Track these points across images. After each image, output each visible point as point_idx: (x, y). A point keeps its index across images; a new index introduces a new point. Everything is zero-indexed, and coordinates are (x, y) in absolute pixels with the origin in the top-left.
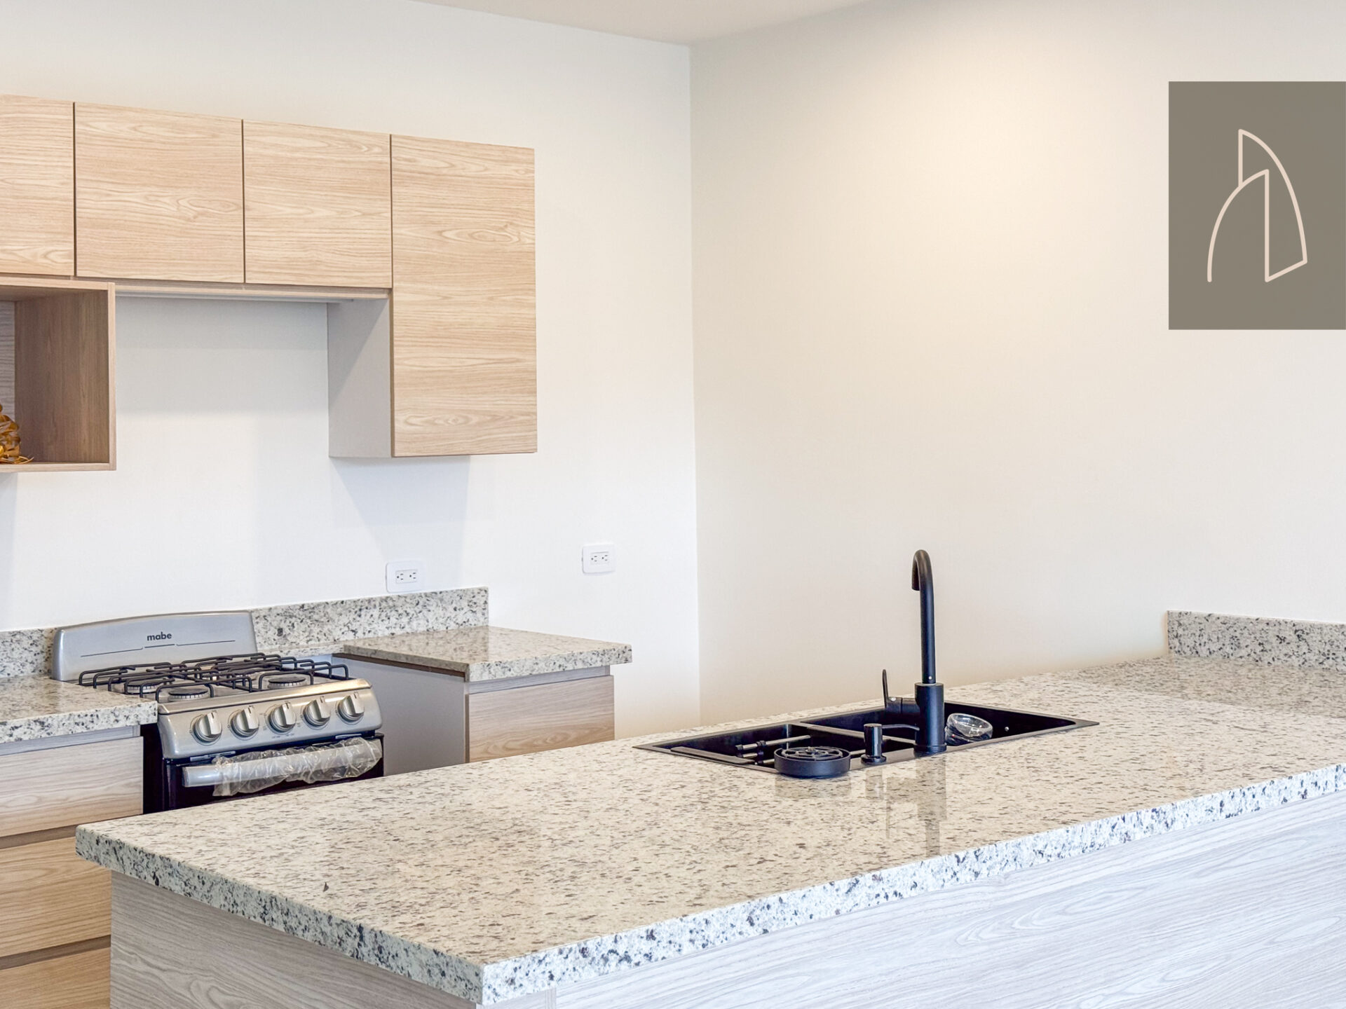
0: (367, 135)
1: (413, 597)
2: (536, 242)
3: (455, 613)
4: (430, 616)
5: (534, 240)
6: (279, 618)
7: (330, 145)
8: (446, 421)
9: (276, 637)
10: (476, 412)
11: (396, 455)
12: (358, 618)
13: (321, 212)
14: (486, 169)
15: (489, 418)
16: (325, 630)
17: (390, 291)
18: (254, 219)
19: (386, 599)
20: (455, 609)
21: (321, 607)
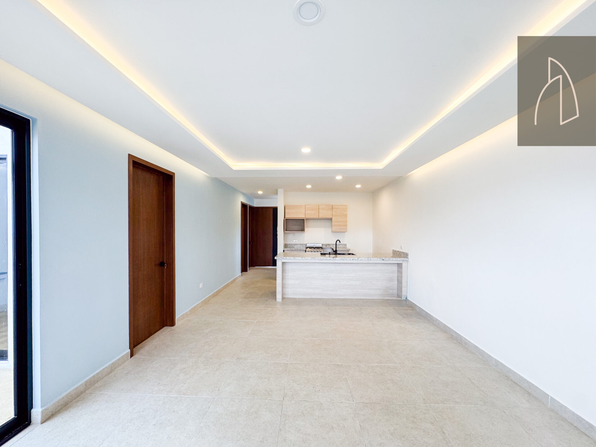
0: (330, 205)
5: (347, 213)
7: (326, 206)
8: (338, 229)
10: (341, 228)
13: (326, 212)
14: (342, 207)
17: (332, 218)
18: (320, 213)
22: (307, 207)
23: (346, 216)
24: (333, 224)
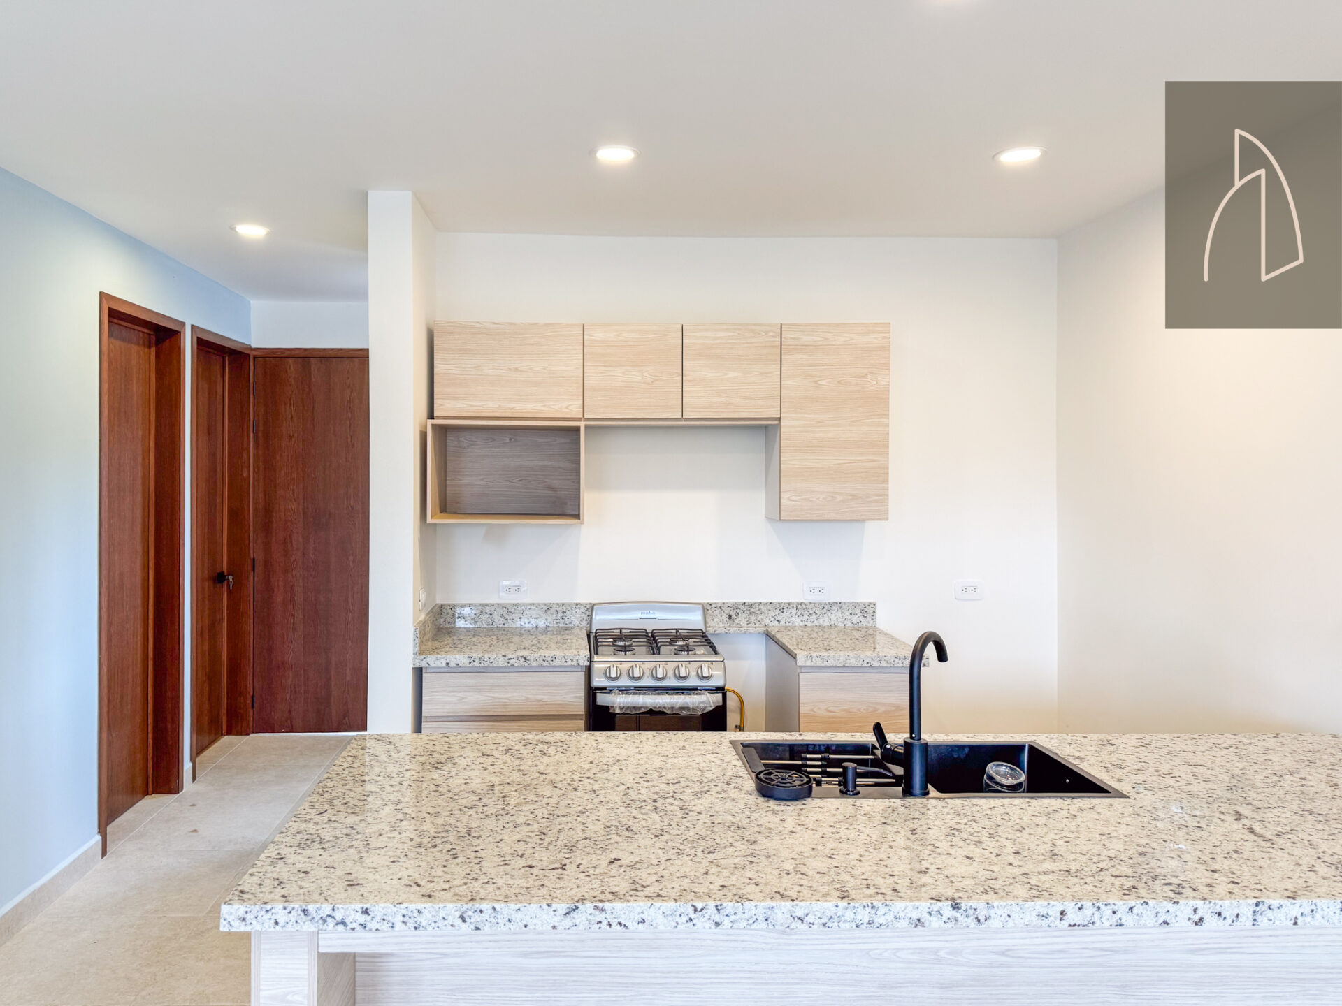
0: (765, 325)
1: (820, 604)
2: (891, 384)
3: (850, 617)
4: (833, 617)
5: (889, 382)
6: (730, 609)
7: (739, 334)
8: (818, 499)
9: (727, 620)
10: (840, 494)
11: (782, 519)
12: (781, 614)
13: (732, 374)
14: (852, 339)
15: (850, 497)
16: (759, 618)
17: (779, 419)
18: (689, 381)
19: (801, 604)
20: (851, 614)
21: (757, 605)
22: (595, 335)
23: (878, 402)
24: (789, 460)
